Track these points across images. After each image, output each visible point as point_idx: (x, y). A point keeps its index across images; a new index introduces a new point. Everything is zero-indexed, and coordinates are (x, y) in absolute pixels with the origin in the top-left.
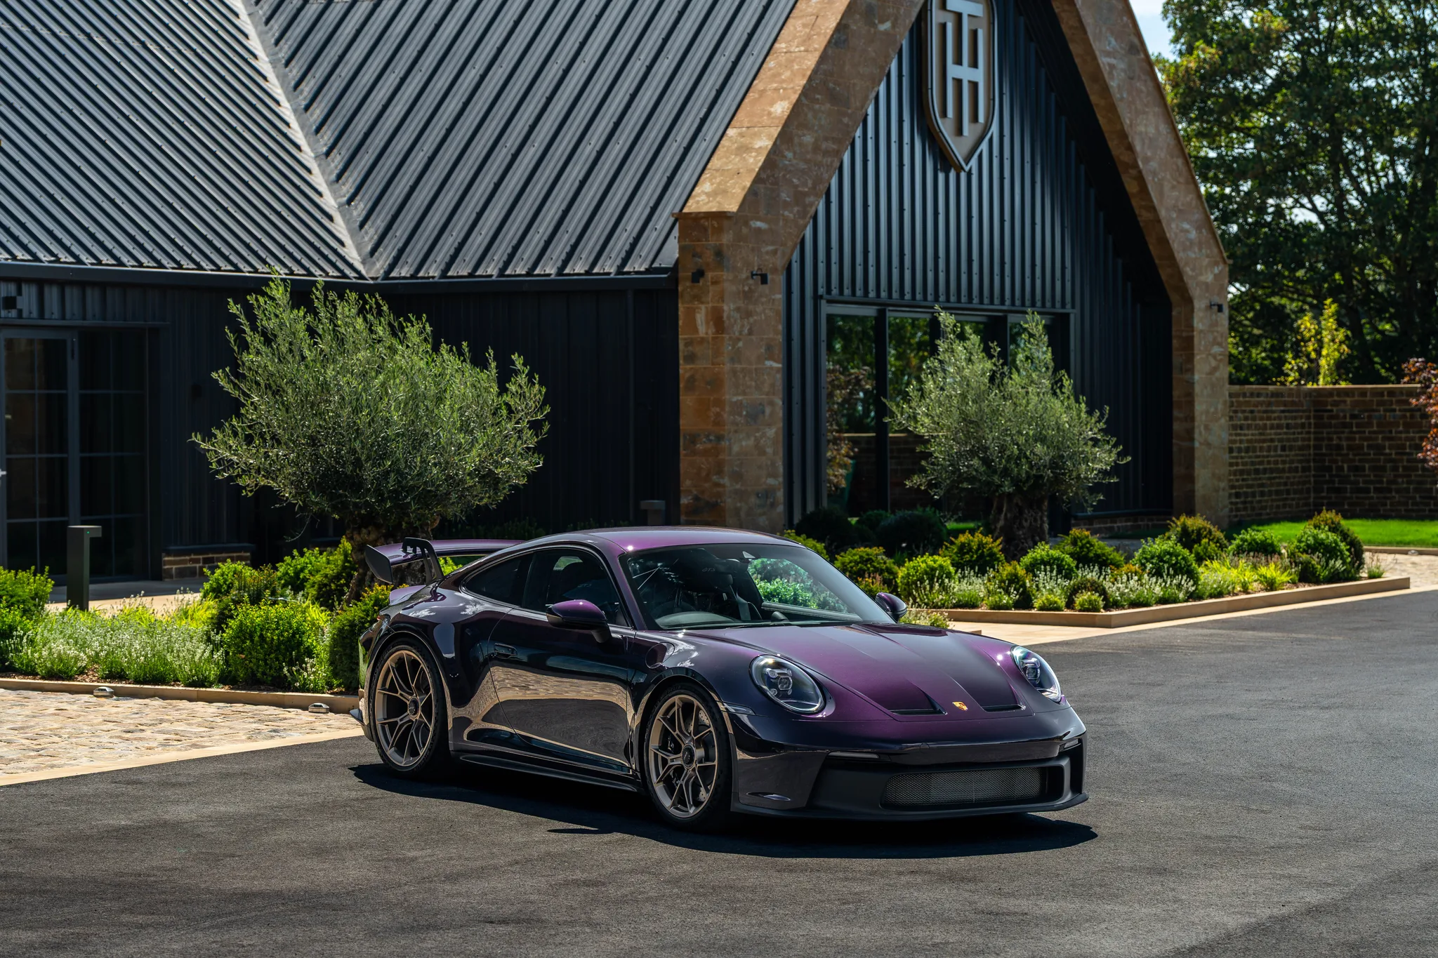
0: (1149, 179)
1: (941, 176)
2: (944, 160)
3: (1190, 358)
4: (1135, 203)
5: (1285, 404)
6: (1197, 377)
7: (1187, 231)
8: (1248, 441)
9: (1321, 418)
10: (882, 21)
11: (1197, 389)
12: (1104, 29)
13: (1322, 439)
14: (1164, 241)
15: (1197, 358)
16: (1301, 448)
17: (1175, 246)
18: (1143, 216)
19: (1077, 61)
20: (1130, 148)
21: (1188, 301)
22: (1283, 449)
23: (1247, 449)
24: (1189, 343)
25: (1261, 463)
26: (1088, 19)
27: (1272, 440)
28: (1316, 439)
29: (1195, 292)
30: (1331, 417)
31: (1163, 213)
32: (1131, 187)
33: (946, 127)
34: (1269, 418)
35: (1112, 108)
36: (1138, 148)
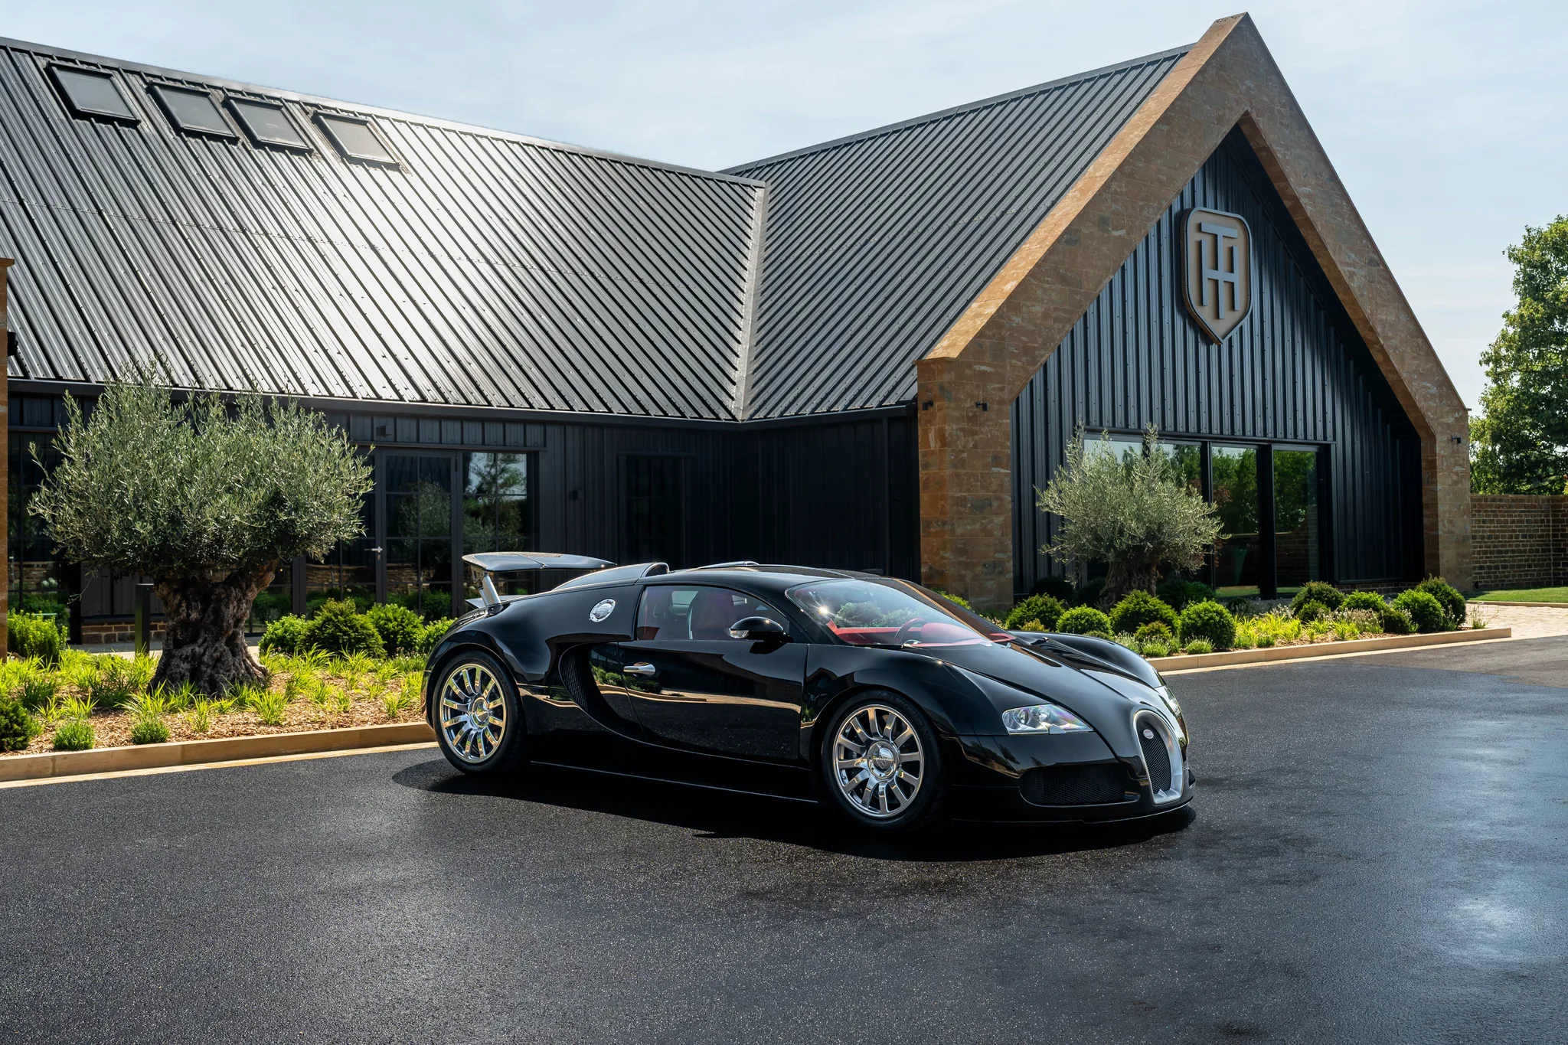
0: (1390, 352)
1: (1203, 348)
2: (1205, 336)
3: (1434, 475)
4: (1383, 369)
5: (1525, 506)
6: (1439, 487)
7: (1427, 388)
8: (1490, 531)
9: (1557, 515)
10: (1116, 229)
11: (1440, 495)
12: (1343, 248)
13: (1559, 530)
14: (1407, 395)
15: (1439, 475)
16: (1540, 537)
17: (1417, 398)
18: (1390, 378)
19: (1324, 270)
20: (1372, 330)
21: (1432, 436)
22: (1524, 536)
23: (1490, 537)
24: (1433, 465)
25: (1502, 546)
26: (1329, 241)
27: (1514, 531)
28: (1553, 530)
29: (1437, 429)
30: (1563, 515)
31: (1404, 375)
32: (1378, 358)
33: (1205, 314)
34: (1511, 516)
35: (1354, 302)
36: (1379, 330)
